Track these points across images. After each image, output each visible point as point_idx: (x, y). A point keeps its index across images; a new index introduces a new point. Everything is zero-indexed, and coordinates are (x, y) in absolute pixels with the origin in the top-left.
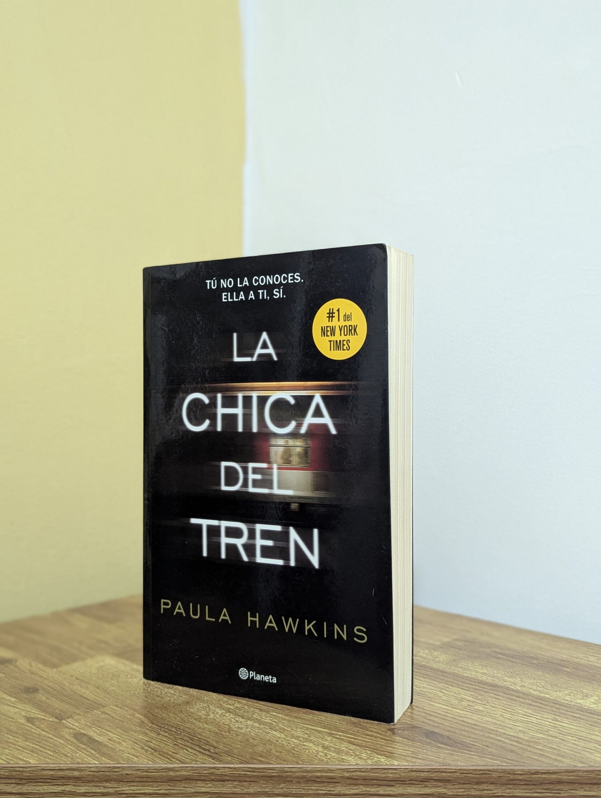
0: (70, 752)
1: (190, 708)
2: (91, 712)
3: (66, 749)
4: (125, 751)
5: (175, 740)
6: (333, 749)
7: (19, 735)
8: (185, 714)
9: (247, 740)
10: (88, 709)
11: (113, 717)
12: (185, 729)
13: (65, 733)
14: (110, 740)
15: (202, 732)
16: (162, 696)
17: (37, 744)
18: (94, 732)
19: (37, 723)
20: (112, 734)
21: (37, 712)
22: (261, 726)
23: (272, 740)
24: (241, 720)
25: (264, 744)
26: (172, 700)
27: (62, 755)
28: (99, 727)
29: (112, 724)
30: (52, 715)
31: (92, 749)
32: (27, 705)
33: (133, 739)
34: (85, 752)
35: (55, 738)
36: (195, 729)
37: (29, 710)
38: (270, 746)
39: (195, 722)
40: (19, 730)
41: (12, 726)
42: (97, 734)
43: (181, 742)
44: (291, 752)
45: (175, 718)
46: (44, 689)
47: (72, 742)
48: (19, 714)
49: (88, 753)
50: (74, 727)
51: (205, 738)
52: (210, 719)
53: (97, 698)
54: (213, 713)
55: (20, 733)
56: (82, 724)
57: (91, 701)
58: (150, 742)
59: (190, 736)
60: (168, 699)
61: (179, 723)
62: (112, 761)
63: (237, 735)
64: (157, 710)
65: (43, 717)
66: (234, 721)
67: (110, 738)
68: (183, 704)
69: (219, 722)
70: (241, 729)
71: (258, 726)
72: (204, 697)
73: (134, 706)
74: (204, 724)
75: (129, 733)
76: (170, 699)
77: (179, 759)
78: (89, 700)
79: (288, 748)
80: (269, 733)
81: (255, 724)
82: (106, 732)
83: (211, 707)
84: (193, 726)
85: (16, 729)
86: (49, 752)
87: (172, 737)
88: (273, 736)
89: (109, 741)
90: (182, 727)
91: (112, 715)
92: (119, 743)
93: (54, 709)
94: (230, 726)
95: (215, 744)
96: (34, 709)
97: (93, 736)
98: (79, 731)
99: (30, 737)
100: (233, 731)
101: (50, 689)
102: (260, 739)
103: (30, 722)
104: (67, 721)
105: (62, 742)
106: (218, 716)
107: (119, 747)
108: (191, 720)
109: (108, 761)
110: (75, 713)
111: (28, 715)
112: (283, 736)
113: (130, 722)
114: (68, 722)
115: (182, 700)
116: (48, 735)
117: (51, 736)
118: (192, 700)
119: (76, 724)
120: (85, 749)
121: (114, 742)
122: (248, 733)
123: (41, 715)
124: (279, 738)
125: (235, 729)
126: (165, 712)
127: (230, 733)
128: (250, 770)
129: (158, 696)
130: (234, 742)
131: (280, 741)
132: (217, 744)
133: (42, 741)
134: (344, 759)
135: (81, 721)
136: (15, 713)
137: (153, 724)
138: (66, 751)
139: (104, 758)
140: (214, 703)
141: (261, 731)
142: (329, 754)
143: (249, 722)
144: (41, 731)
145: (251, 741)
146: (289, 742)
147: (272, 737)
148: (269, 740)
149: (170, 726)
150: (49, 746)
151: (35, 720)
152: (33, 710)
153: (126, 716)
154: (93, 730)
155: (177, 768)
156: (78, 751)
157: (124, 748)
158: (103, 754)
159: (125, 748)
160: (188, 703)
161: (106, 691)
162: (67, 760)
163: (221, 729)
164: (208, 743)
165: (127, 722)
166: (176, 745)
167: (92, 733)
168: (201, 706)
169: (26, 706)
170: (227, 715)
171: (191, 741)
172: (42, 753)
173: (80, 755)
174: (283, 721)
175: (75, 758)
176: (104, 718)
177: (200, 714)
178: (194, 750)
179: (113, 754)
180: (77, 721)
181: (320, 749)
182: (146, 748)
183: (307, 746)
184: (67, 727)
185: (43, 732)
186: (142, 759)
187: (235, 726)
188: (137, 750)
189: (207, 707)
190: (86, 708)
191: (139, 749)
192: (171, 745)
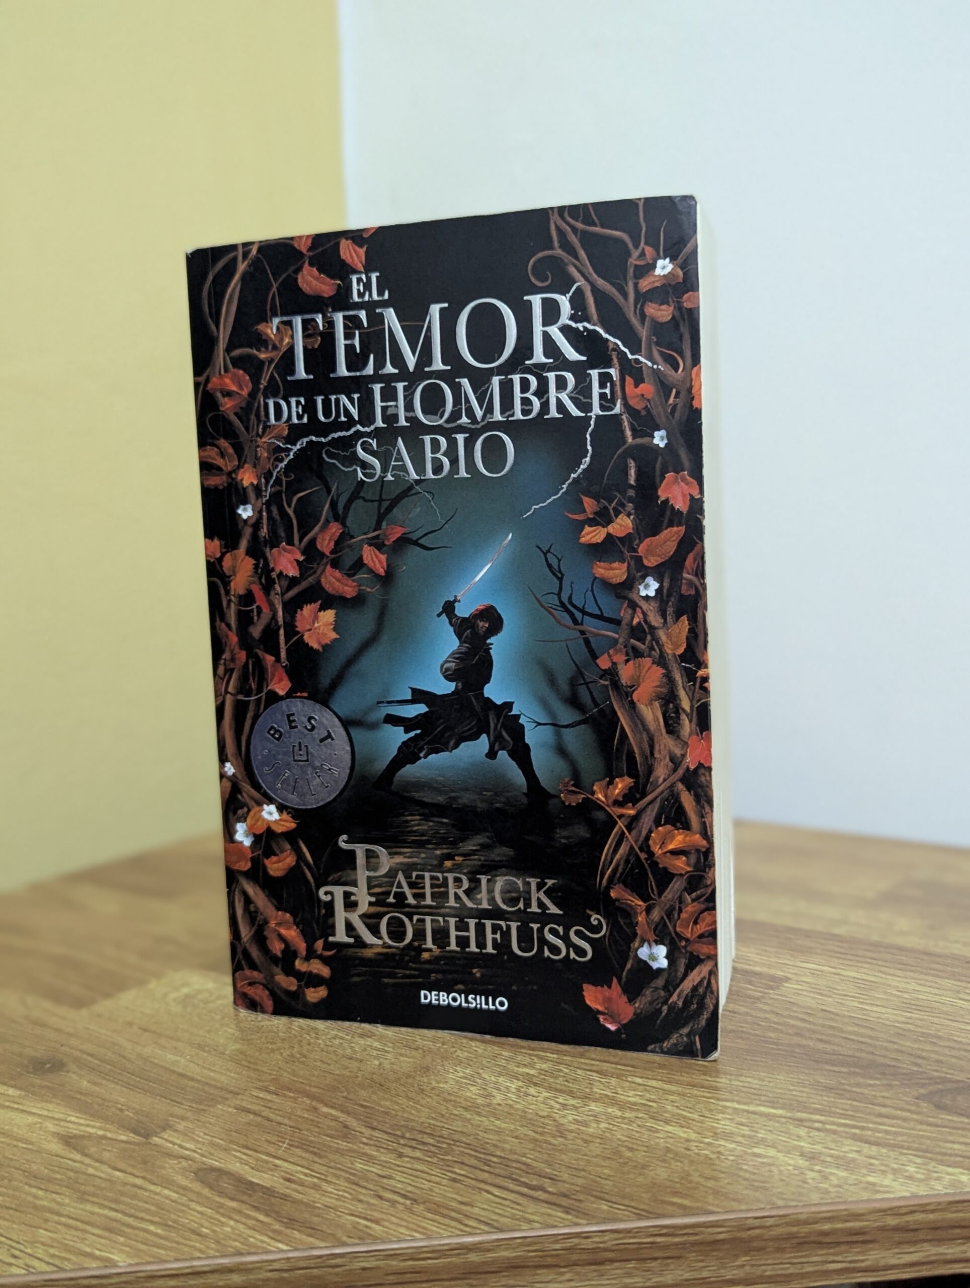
0: (206, 1224)
1: (438, 1082)
2: (211, 1109)
3: (192, 1215)
4: (341, 1206)
5: (447, 1168)
6: (828, 1159)
7: (59, 1185)
8: (436, 1098)
9: (617, 1152)
10: (201, 1103)
11: (268, 1119)
12: (456, 1137)
13: (171, 1170)
14: (288, 1180)
15: (499, 1141)
16: (358, 1056)
17: (113, 1206)
18: (241, 1163)
19: (93, 1150)
20: (286, 1164)
21: (82, 1121)
22: (627, 1115)
23: (673, 1147)
24: (572, 1102)
25: (664, 1161)
26: (387, 1065)
27: (187, 1234)
28: (248, 1148)
29: (276, 1138)
30: (123, 1125)
31: (257, 1209)
32: (51, 1102)
33: (343, 1174)
34: (243, 1220)
35: (153, 1188)
36: (478, 1135)
37: (61, 1116)
38: (679, 1164)
39: (469, 1116)
40: (53, 1171)
41: (34, 1162)
42: (253, 1168)
43: (463, 1172)
44: (739, 1176)
45: (418, 1110)
46: (77, 1060)
47: (198, 1194)
48: (41, 1128)
49: (251, 1222)
50: (187, 1152)
51: (515, 1157)
52: (500, 1105)
53: (212, 1074)
54: (499, 1089)
55: (61, 1180)
56: (203, 1144)
57: (198, 1081)
58: (389, 1177)
59: (477, 1154)
60: (377, 1062)
61: (432, 1122)
62: (323, 1240)
63: (586, 1141)
64: (363, 1093)
65: (101, 1133)
66: (557, 1106)
67: (288, 1176)
68: (415, 1072)
69: (525, 1112)
70: (585, 1124)
71: (619, 1113)
72: (456, 1052)
73: (307, 1088)
74: (492, 1119)
75: (326, 1157)
76: (380, 1064)
77: (482, 1219)
78: (192, 1079)
79: (723, 1165)
80: (657, 1131)
81: (610, 1110)
82: (271, 1159)
83: (485, 1075)
84: (469, 1126)
85: (46, 1171)
86: (152, 1228)
87: (435, 1160)
88: (671, 1138)
89: (288, 1183)
90: (445, 1133)
91: (263, 1114)
92: (316, 1187)
93: (121, 1110)
94: (555, 1121)
95: (548, 1170)
96: (73, 1114)
97: (241, 1172)
98: (203, 1163)
99: (90, 1189)
100: (571, 1131)
101: (90, 1059)
102: (645, 1149)
103: (74, 1149)
104: (163, 1138)
105: (175, 1196)
106: (513, 1097)
107: (321, 1201)
108: (456, 1112)
109: (311, 1239)
110: (172, 1115)
111: (61, 1131)
112: (693, 1136)
113: (317, 1130)
114: (166, 1140)
115: (409, 1062)
116: (131, 1179)
117: (139, 1182)
118: (433, 1061)
119: (188, 1145)
120: (240, 1212)
121: (302, 1184)
122: (607, 1134)
123: (93, 1127)
124: (688, 1140)
125: (573, 1127)
126: (386, 1096)
127: (565, 1138)
128: (664, 1231)
129: (351, 1058)
130: (588, 1162)
131: (693, 1148)
132: (554, 1170)
133: (123, 1199)
134: (874, 1184)
135: (198, 1136)
136: (29, 1125)
137: (374, 1129)
138: (196, 1222)
139: (295, 1232)
140: (484, 1062)
141: (634, 1127)
142: (831, 1174)
143: (593, 1106)
144: (110, 1170)
145: (629, 1154)
146: (719, 1149)
147: (671, 1141)
148: (667, 1147)
149: (415, 1132)
150: (147, 1211)
151: (86, 1142)
152: (69, 1115)
153: (299, 1113)
154: (236, 1157)
155: (488, 1242)
156: (223, 1220)
157: (333, 1201)
158: (291, 1223)
159: (337, 1199)
160: (427, 1069)
161: (223, 1053)
162: (208, 1247)
163: (540, 1130)
164: (529, 1169)
165: (307, 1130)
166: (454, 1180)
167: (238, 1164)
168: (461, 1074)
169: (51, 1107)
170: (532, 1091)
171: (486, 1168)
172: (136, 1232)
173: (232, 1228)
174: (671, 1097)
175: (224, 1239)
176: (249, 1124)
177: (469, 1094)
178: (506, 1192)
179: (315, 1219)
180: (187, 1135)
181: (802, 1162)
182: (389, 1195)
183: (766, 1157)
184: (170, 1155)
185: (118, 1173)
186: (393, 1227)
187: (568, 1118)
188: (368, 1203)
189: (476, 1076)
190: (193, 1101)
191: (372, 1201)
192: (444, 1182)
